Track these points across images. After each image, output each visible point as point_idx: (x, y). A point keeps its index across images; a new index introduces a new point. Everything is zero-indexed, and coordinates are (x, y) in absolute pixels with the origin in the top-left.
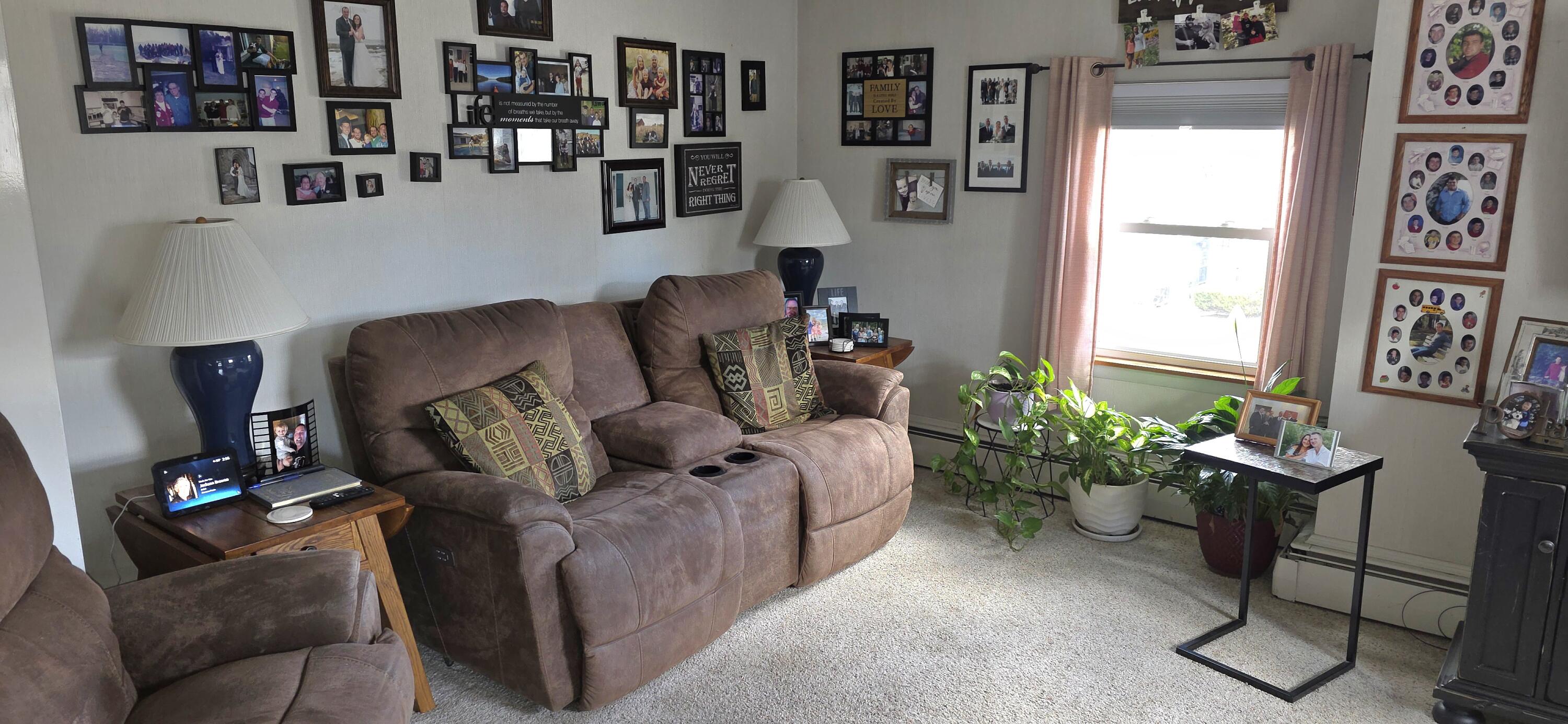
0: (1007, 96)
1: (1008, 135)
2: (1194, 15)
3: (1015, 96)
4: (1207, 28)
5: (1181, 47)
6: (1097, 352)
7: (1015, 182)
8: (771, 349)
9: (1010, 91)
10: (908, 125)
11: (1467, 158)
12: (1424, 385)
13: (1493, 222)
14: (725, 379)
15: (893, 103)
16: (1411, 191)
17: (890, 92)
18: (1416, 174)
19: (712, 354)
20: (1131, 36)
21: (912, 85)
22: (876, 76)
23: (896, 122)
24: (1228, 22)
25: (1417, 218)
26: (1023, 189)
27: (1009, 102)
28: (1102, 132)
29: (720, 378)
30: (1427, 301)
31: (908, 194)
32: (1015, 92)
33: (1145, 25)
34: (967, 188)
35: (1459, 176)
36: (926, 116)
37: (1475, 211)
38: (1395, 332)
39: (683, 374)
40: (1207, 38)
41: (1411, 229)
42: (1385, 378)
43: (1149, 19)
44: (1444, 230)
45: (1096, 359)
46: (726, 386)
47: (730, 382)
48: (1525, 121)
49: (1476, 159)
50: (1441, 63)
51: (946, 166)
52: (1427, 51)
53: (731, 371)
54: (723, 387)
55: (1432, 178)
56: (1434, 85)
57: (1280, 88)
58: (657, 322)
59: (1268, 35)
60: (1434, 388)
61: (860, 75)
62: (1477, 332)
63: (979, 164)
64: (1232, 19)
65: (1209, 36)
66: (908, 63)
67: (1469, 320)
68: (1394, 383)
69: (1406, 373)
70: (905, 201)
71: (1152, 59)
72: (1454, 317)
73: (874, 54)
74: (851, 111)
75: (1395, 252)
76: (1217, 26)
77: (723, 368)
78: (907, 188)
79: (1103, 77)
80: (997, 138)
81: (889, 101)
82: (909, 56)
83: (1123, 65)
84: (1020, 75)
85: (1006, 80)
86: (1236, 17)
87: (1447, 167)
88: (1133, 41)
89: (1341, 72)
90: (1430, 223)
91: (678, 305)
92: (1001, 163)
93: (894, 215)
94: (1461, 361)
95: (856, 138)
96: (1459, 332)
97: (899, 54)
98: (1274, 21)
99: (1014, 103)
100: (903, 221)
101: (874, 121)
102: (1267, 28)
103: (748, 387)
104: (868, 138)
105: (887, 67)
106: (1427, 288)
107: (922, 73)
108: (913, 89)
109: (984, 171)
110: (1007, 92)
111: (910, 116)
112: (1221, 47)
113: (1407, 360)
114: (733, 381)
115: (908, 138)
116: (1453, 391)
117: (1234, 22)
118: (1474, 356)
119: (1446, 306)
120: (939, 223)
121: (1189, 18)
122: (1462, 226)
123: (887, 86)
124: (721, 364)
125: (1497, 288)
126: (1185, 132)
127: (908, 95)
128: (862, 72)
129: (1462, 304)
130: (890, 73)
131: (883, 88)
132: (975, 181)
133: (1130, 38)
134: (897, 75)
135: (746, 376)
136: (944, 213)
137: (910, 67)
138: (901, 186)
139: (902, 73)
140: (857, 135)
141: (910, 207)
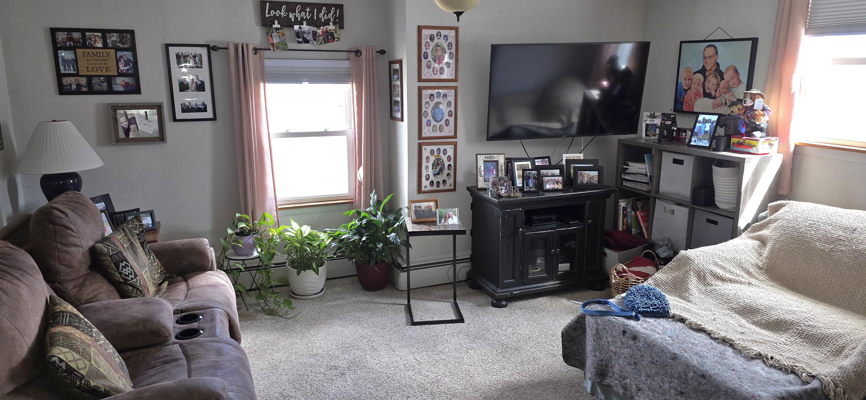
0: (196, 63)
1: (200, 87)
2: (302, 26)
3: (202, 64)
4: (308, 33)
5: (299, 42)
6: (278, 203)
7: (209, 114)
8: (132, 244)
9: (197, 61)
10: (120, 80)
11: (442, 95)
12: (438, 186)
13: (452, 120)
14: (121, 274)
15: (106, 66)
16: (426, 110)
17: (102, 58)
18: (427, 103)
19: (105, 258)
20: (270, 34)
21: (119, 54)
22: (84, 46)
23: (109, 79)
24: (320, 31)
25: (429, 120)
26: (214, 119)
27: (198, 67)
28: (262, 85)
29: (117, 274)
30: (436, 154)
31: (129, 126)
32: (201, 61)
33: (277, 29)
34: (175, 120)
35: (440, 103)
36: (135, 75)
37: (446, 117)
38: (427, 167)
39: (85, 280)
40: (308, 38)
41: (428, 125)
42: (426, 187)
43: (279, 26)
44: (438, 125)
45: (279, 207)
46: (123, 278)
47: (125, 275)
48: (457, 81)
49: (445, 96)
50: (430, 58)
51: (159, 108)
52: (425, 53)
53: (123, 267)
54: (121, 280)
55: (432, 104)
56: (429, 67)
57: (346, 64)
58: (59, 246)
59: (336, 39)
60: (442, 187)
61: (70, 45)
62: (452, 163)
63: (181, 105)
64: (321, 30)
65: (310, 37)
66: (114, 39)
67: (449, 158)
68: (429, 188)
69: (432, 183)
70: (127, 131)
71: (283, 46)
72: (444, 158)
73: (83, 31)
74: (65, 70)
75: (424, 135)
76: (315, 33)
77: (117, 267)
78: (127, 123)
79: (258, 55)
80: (192, 89)
81: (101, 64)
82: (115, 34)
83: (270, 50)
84: (203, 52)
85: (193, 54)
86: (323, 29)
87: (436, 100)
88: (271, 37)
89: (374, 59)
90: (433, 123)
91: (72, 226)
92: (198, 104)
93: (118, 141)
94: (448, 175)
95: (73, 89)
96: (447, 164)
97: (105, 33)
98: (338, 33)
99: (201, 67)
100: (129, 145)
101: (89, 78)
102: (335, 36)
103: (136, 276)
104: (85, 89)
105: (95, 40)
106: (435, 148)
107: (126, 46)
108: (121, 57)
109: (186, 109)
110: (195, 61)
111: (121, 74)
112: (317, 43)
113: (432, 178)
114: (127, 274)
115: (122, 89)
116: (447, 187)
117: (322, 32)
118: (452, 172)
119: (441, 154)
120: (159, 143)
121: (300, 28)
122: (443, 122)
123: (98, 54)
124: (114, 264)
125: (455, 145)
126: (306, 85)
127: (117, 62)
128: (72, 43)
129: (446, 153)
130: (100, 45)
131: (96, 55)
132: (180, 115)
133: (269, 34)
134: (105, 46)
135: (132, 268)
136: (161, 137)
137: (116, 42)
138: (122, 121)
139: (110, 45)
140: (74, 87)
141: (131, 135)
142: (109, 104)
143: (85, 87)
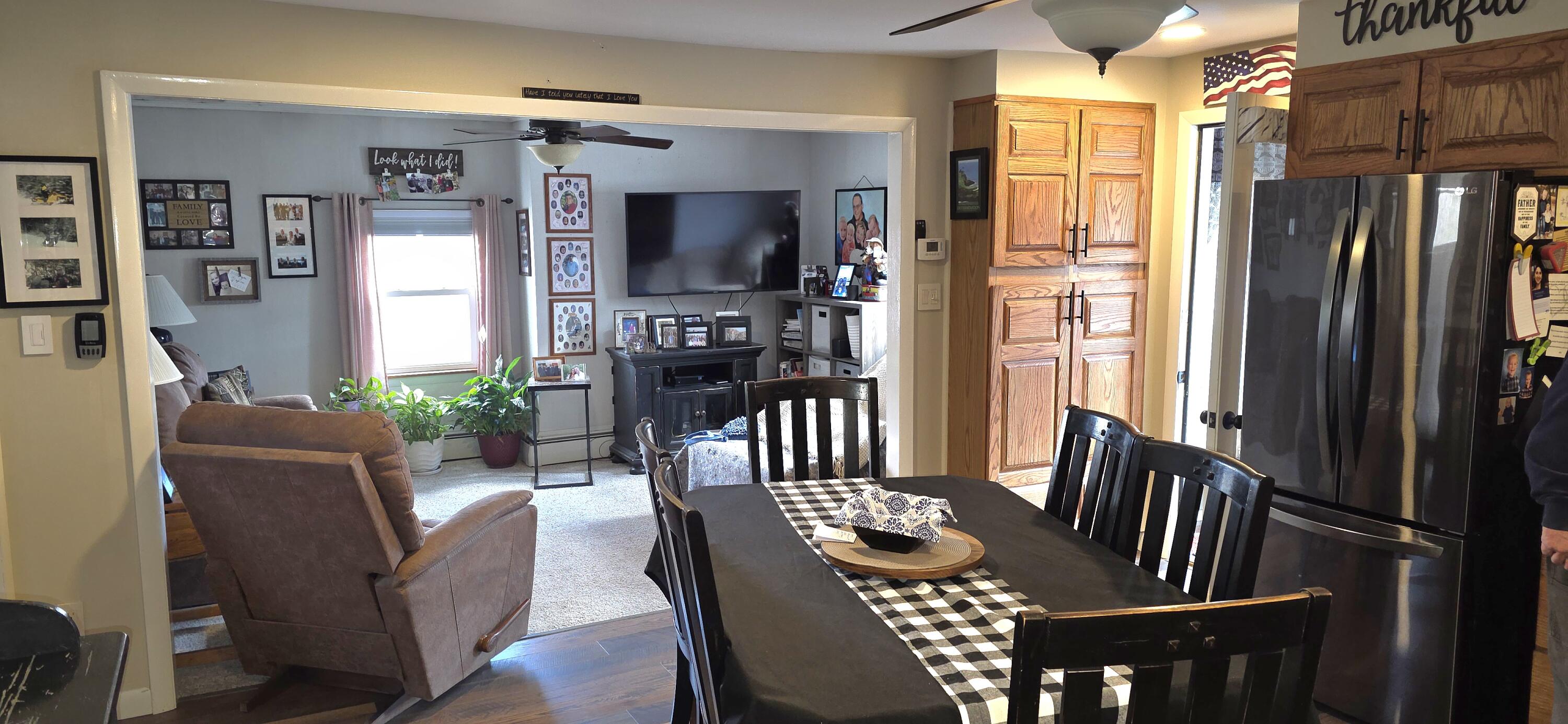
0: (295, 215)
2: (415, 174)
3: (302, 216)
4: (423, 181)
5: (412, 191)
7: (309, 270)
9: (297, 212)
10: (211, 234)
11: (575, 248)
12: (574, 349)
13: (588, 274)
15: (198, 218)
16: (556, 263)
17: (193, 210)
18: (558, 255)
20: (379, 182)
23: (200, 233)
24: (436, 179)
25: (560, 275)
26: (315, 275)
27: (298, 219)
28: (369, 237)
30: (570, 311)
31: (220, 283)
32: (301, 212)
33: (387, 177)
34: (271, 276)
35: (573, 256)
37: (581, 271)
38: (560, 327)
40: (423, 187)
41: (559, 280)
42: (559, 349)
44: (571, 279)
48: (592, 232)
49: (578, 248)
50: (559, 207)
51: (253, 263)
52: (553, 202)
55: (563, 257)
56: (558, 216)
57: (466, 215)
59: (455, 188)
60: (578, 350)
61: (160, 197)
62: (590, 321)
63: (278, 260)
64: (437, 178)
65: (424, 186)
66: (208, 190)
67: (586, 317)
68: (563, 350)
69: (566, 345)
70: (218, 288)
71: (394, 196)
72: (580, 316)
74: (153, 223)
75: (555, 291)
76: (430, 181)
78: (218, 279)
79: (366, 205)
80: (291, 242)
81: (193, 217)
82: (208, 185)
83: (379, 199)
84: (304, 202)
85: (293, 204)
86: (439, 177)
87: (568, 252)
88: (380, 185)
89: (498, 208)
90: (566, 277)
92: (296, 259)
94: (586, 336)
95: (161, 243)
96: (583, 323)
98: (457, 180)
99: (301, 219)
101: (179, 231)
102: (454, 184)
104: (173, 244)
105: (187, 192)
106: (569, 305)
107: (221, 198)
108: (215, 209)
109: (283, 264)
110: (295, 212)
111: (213, 227)
112: (433, 192)
113: (566, 339)
115: (213, 243)
116: (585, 349)
117: (439, 180)
118: (590, 332)
119: (577, 312)
121: (413, 176)
122: (577, 277)
125: (593, 301)
126: (420, 238)
127: (210, 213)
128: (162, 195)
130: (191, 196)
132: (276, 271)
133: (378, 184)
134: (197, 198)
136: (255, 295)
137: (209, 193)
138: (212, 278)
139: (203, 197)
140: (162, 241)
141: (223, 293)
142: (199, 259)
143: (173, 241)
